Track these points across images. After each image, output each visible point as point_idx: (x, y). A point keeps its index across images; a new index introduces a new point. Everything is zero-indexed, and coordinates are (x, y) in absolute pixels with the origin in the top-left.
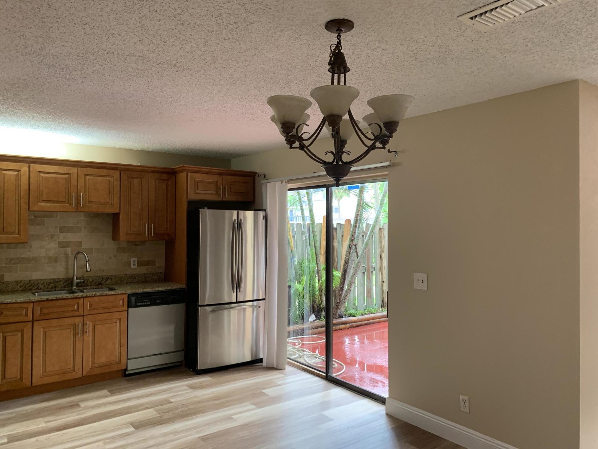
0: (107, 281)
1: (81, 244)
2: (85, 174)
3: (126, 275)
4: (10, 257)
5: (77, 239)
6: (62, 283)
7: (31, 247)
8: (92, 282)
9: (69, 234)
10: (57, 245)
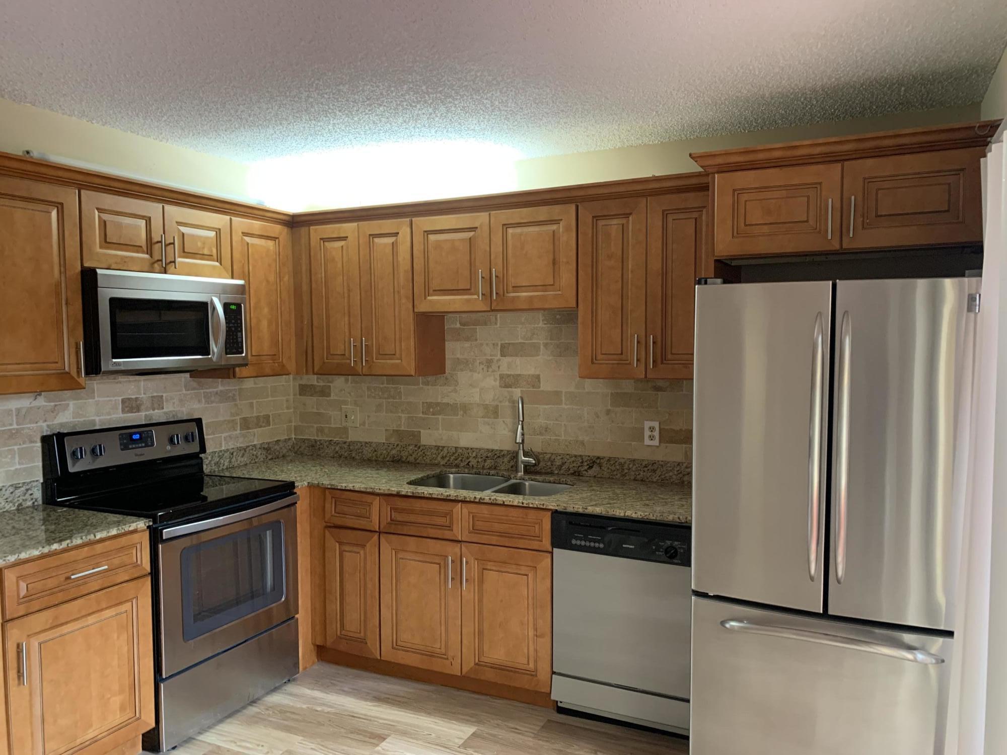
0: (590, 467)
1: (539, 381)
2: (504, 225)
3: (634, 460)
4: (428, 401)
5: (532, 371)
6: (506, 460)
7: (457, 383)
8: (560, 467)
9: (518, 360)
10: (498, 383)
